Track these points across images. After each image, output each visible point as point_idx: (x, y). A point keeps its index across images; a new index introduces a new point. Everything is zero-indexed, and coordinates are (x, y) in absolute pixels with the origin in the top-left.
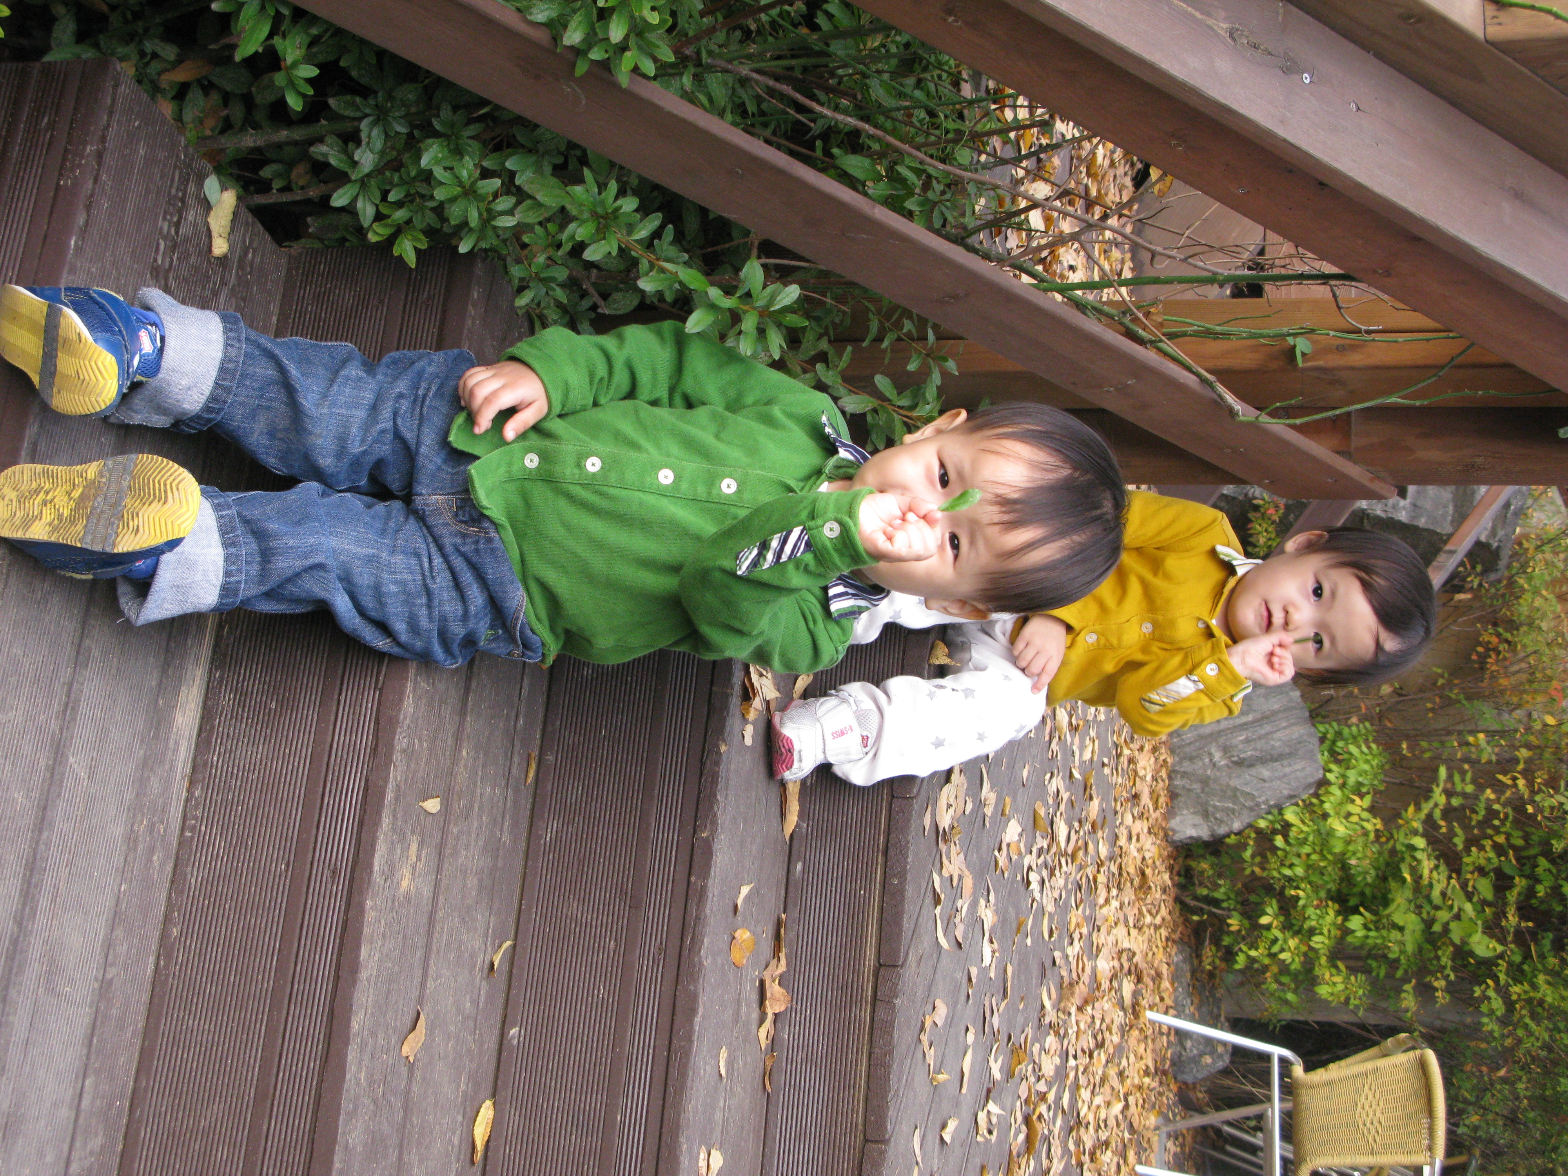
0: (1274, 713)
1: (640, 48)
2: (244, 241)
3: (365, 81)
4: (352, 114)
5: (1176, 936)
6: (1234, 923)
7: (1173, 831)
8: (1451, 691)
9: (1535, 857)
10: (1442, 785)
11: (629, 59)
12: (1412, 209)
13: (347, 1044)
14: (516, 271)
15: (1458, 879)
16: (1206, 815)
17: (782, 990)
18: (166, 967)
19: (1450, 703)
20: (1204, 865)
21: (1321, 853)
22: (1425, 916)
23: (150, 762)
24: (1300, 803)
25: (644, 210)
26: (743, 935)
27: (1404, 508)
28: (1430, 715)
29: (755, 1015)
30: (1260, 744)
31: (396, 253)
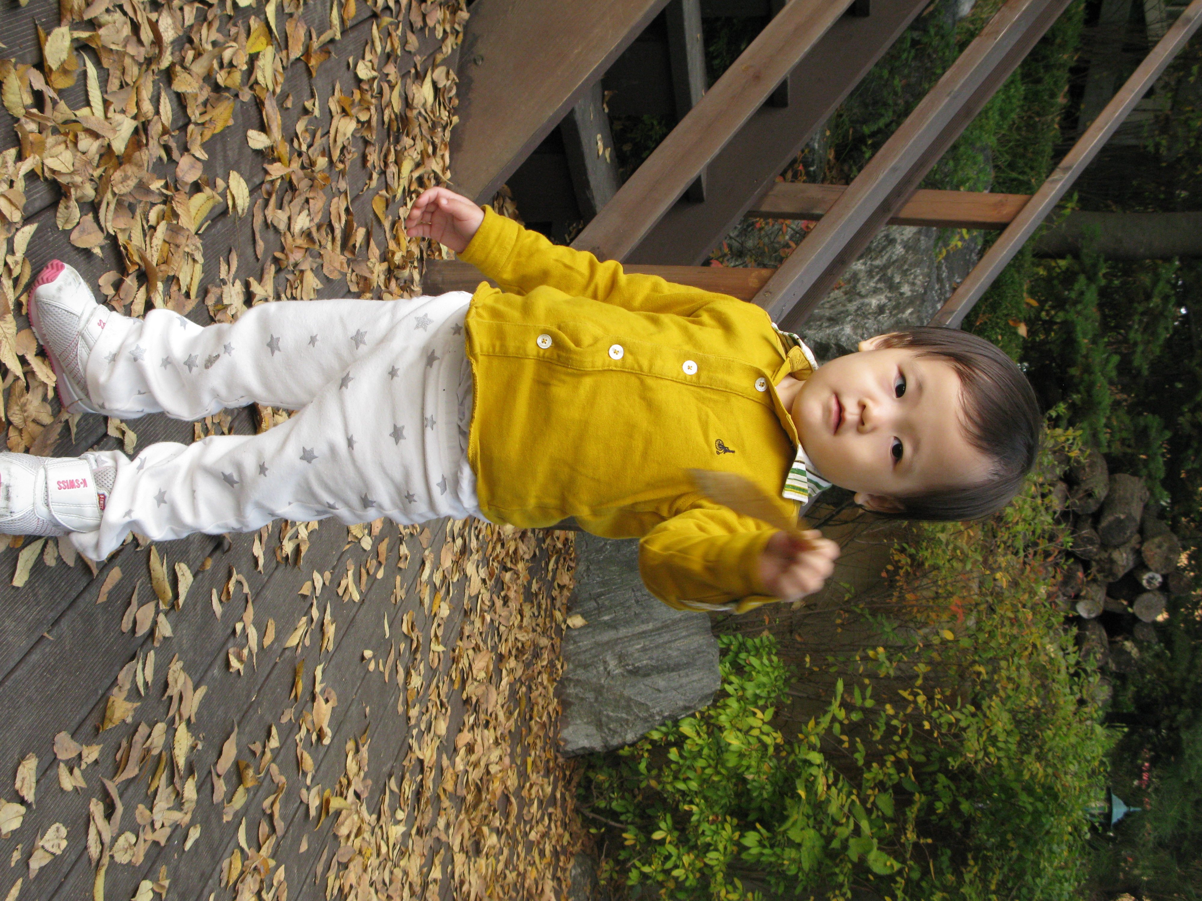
0: (675, 622)
5: (577, 848)
6: (629, 837)
7: (565, 741)
8: (856, 605)
9: (934, 773)
10: (839, 698)
15: (858, 796)
16: (599, 725)
19: (856, 618)
20: (601, 777)
21: (716, 767)
22: (824, 832)
24: (698, 715)
28: (839, 630)
30: (655, 654)
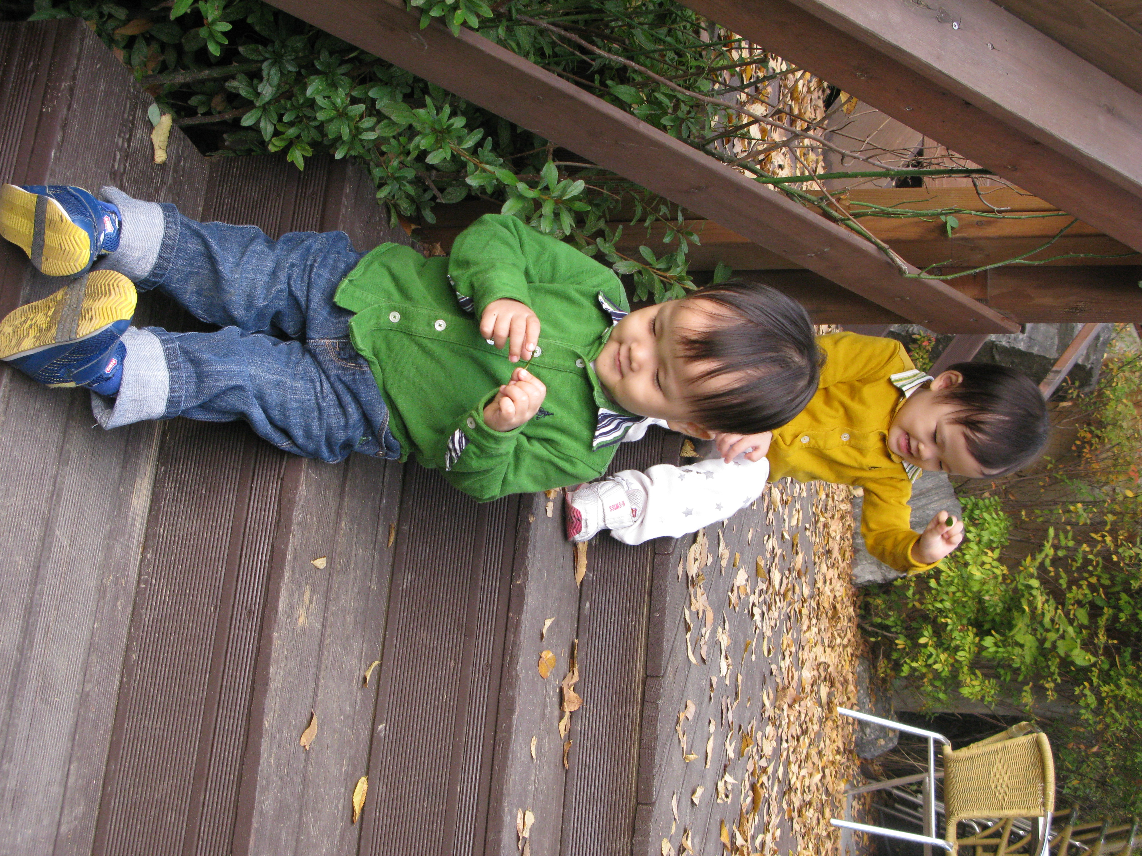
0: (929, 490)
1: (468, 8)
2: (178, 152)
3: (265, 34)
4: (256, 58)
5: (858, 653)
6: (901, 642)
7: (856, 576)
8: (1057, 473)
9: (1118, 593)
10: (1051, 541)
11: (459, 16)
12: (1033, 121)
13: (261, 737)
14: (377, 173)
15: (1063, 610)
17: (576, 695)
18: (128, 682)
19: (1055, 482)
20: (879, 601)
21: (963, 591)
22: (1039, 636)
23: (115, 534)
25: (470, 127)
26: (548, 655)
27: (1022, 340)
28: (1042, 490)
29: (556, 713)
31: (289, 160)
